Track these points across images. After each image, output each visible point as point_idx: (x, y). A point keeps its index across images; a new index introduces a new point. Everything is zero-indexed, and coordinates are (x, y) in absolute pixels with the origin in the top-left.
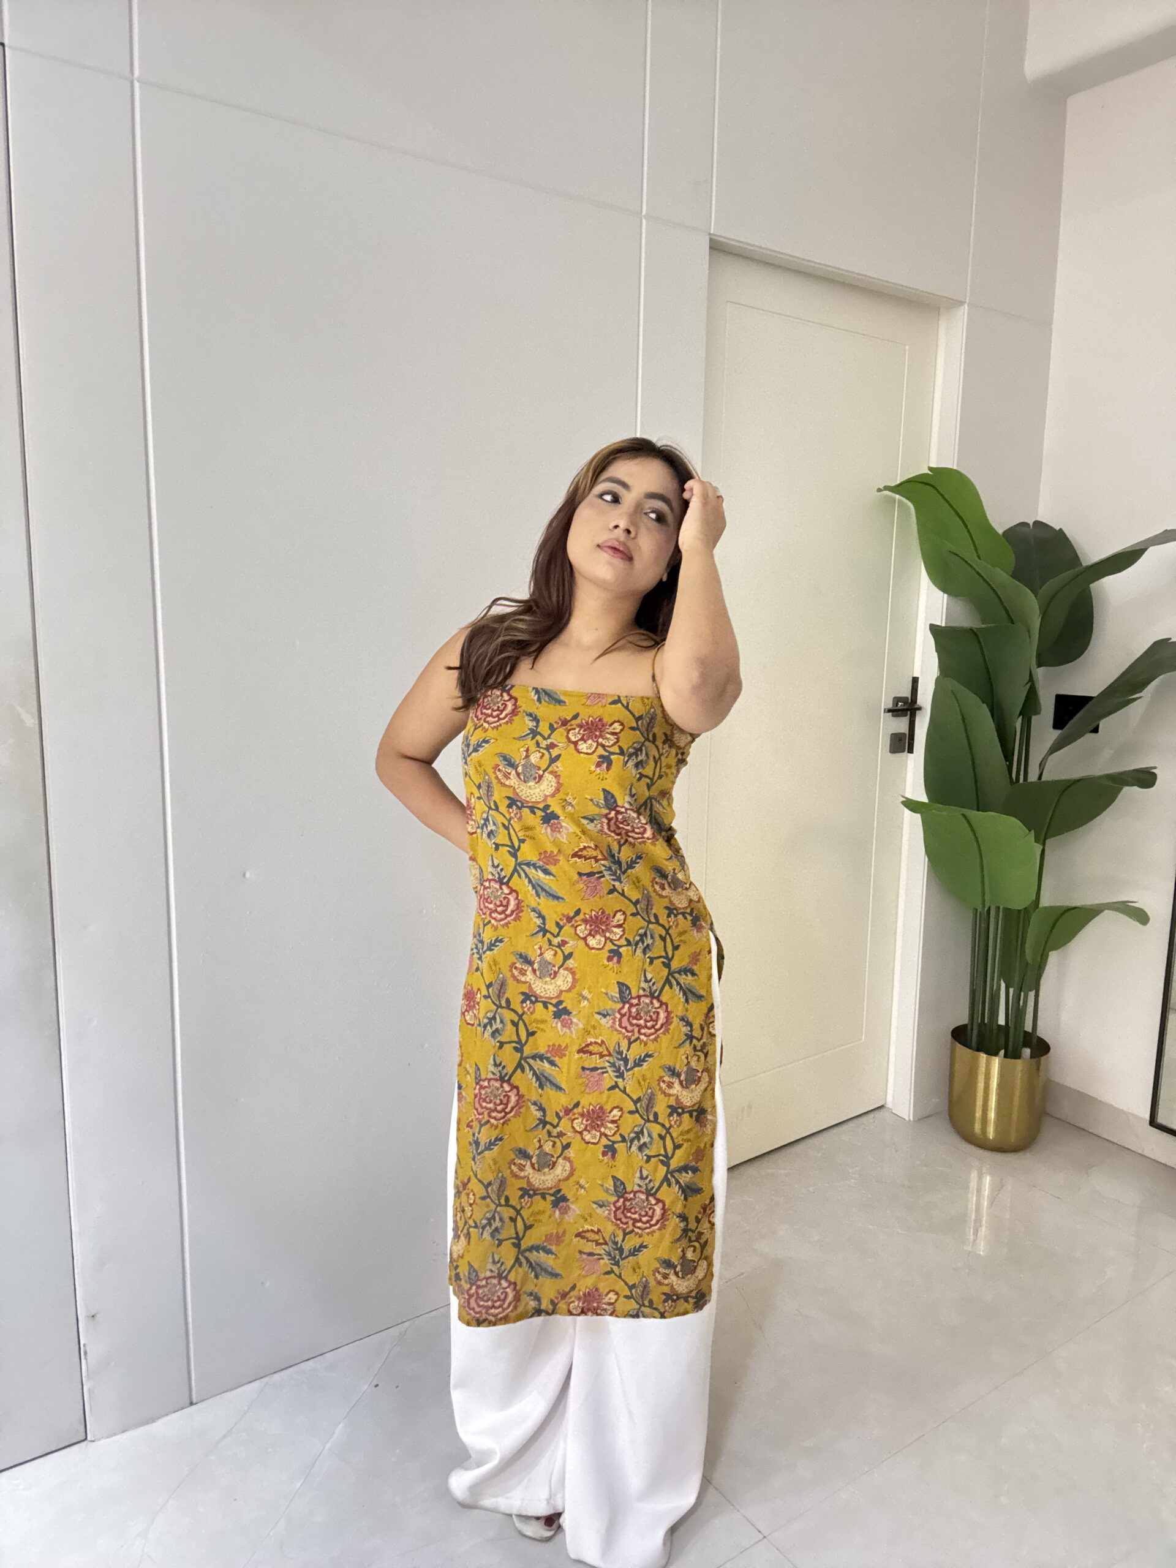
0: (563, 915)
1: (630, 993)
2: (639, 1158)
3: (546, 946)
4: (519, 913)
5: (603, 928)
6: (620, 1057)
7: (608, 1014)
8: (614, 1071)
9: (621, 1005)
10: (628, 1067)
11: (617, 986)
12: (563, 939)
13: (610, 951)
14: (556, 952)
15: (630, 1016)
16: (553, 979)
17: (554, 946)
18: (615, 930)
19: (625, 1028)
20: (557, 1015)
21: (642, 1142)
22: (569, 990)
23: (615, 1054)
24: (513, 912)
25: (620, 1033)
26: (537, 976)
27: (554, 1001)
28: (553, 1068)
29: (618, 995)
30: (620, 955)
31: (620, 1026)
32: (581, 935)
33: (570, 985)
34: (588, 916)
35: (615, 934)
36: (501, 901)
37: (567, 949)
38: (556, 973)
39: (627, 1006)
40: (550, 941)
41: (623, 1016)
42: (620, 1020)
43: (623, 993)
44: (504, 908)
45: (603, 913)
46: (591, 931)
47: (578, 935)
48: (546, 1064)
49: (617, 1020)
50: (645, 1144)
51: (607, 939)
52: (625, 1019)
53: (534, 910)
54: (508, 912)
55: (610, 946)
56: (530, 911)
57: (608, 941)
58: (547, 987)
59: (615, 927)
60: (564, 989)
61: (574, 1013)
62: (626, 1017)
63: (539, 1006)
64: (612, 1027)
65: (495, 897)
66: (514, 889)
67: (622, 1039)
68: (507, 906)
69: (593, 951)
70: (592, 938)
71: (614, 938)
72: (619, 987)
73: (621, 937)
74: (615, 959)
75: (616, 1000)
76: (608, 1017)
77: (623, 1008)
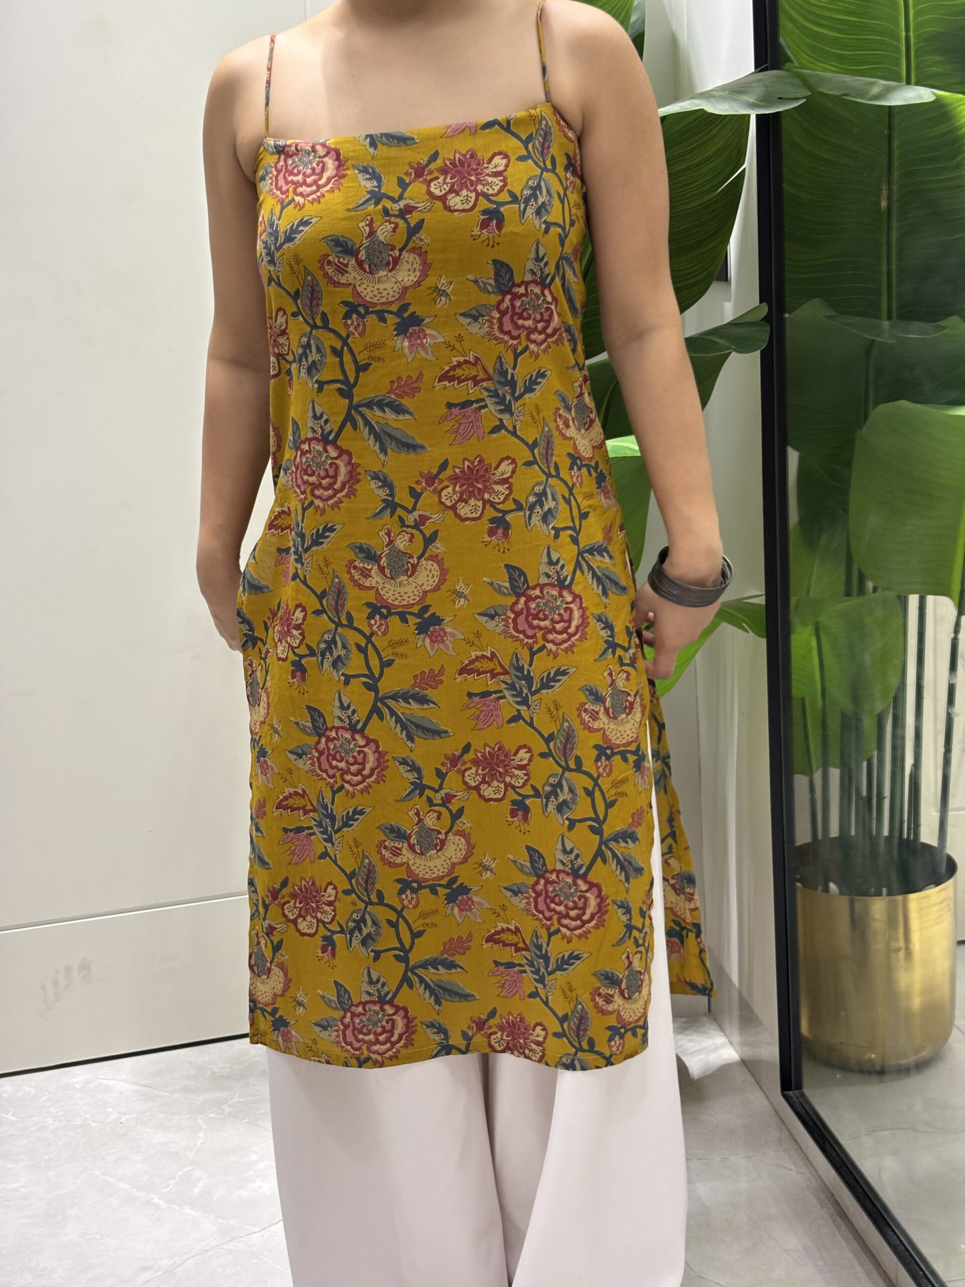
0: (422, 474)
1: (526, 581)
2: (559, 821)
3: (396, 529)
4: (354, 484)
5: (480, 486)
6: (520, 674)
7: (497, 614)
8: (514, 696)
9: (514, 599)
10: (533, 689)
11: (505, 570)
12: (421, 513)
13: (492, 521)
14: (413, 536)
15: (528, 614)
16: (410, 576)
17: (408, 527)
18: (497, 488)
19: (523, 632)
20: (422, 629)
21: (561, 799)
22: (437, 588)
23: (513, 671)
24: (344, 484)
25: (517, 639)
26: (387, 577)
27: (415, 609)
28: (426, 706)
29: (507, 585)
30: (507, 526)
31: (516, 629)
32: (448, 503)
33: (437, 580)
34: (457, 471)
35: (498, 493)
36: (326, 470)
37: (428, 530)
38: (414, 567)
39: (523, 600)
40: (401, 519)
41: (518, 614)
42: (515, 621)
43: (517, 581)
44: (332, 480)
45: (480, 462)
46: (462, 493)
47: (443, 503)
48: (414, 705)
49: (510, 621)
50: (565, 801)
51: (485, 502)
52: (521, 620)
53: (375, 477)
54: (337, 486)
55: (491, 513)
56: (369, 478)
57: (487, 506)
58: (402, 590)
59: (497, 483)
60: (428, 588)
61: (448, 619)
62: (524, 616)
63: (394, 621)
64: (504, 632)
65: (318, 465)
66: (344, 448)
67: (520, 648)
68: (335, 477)
69: (467, 523)
70: (463, 504)
71: (497, 500)
72: (508, 572)
73: (506, 499)
74: (500, 531)
75: (506, 591)
76: (497, 618)
77: (517, 602)
